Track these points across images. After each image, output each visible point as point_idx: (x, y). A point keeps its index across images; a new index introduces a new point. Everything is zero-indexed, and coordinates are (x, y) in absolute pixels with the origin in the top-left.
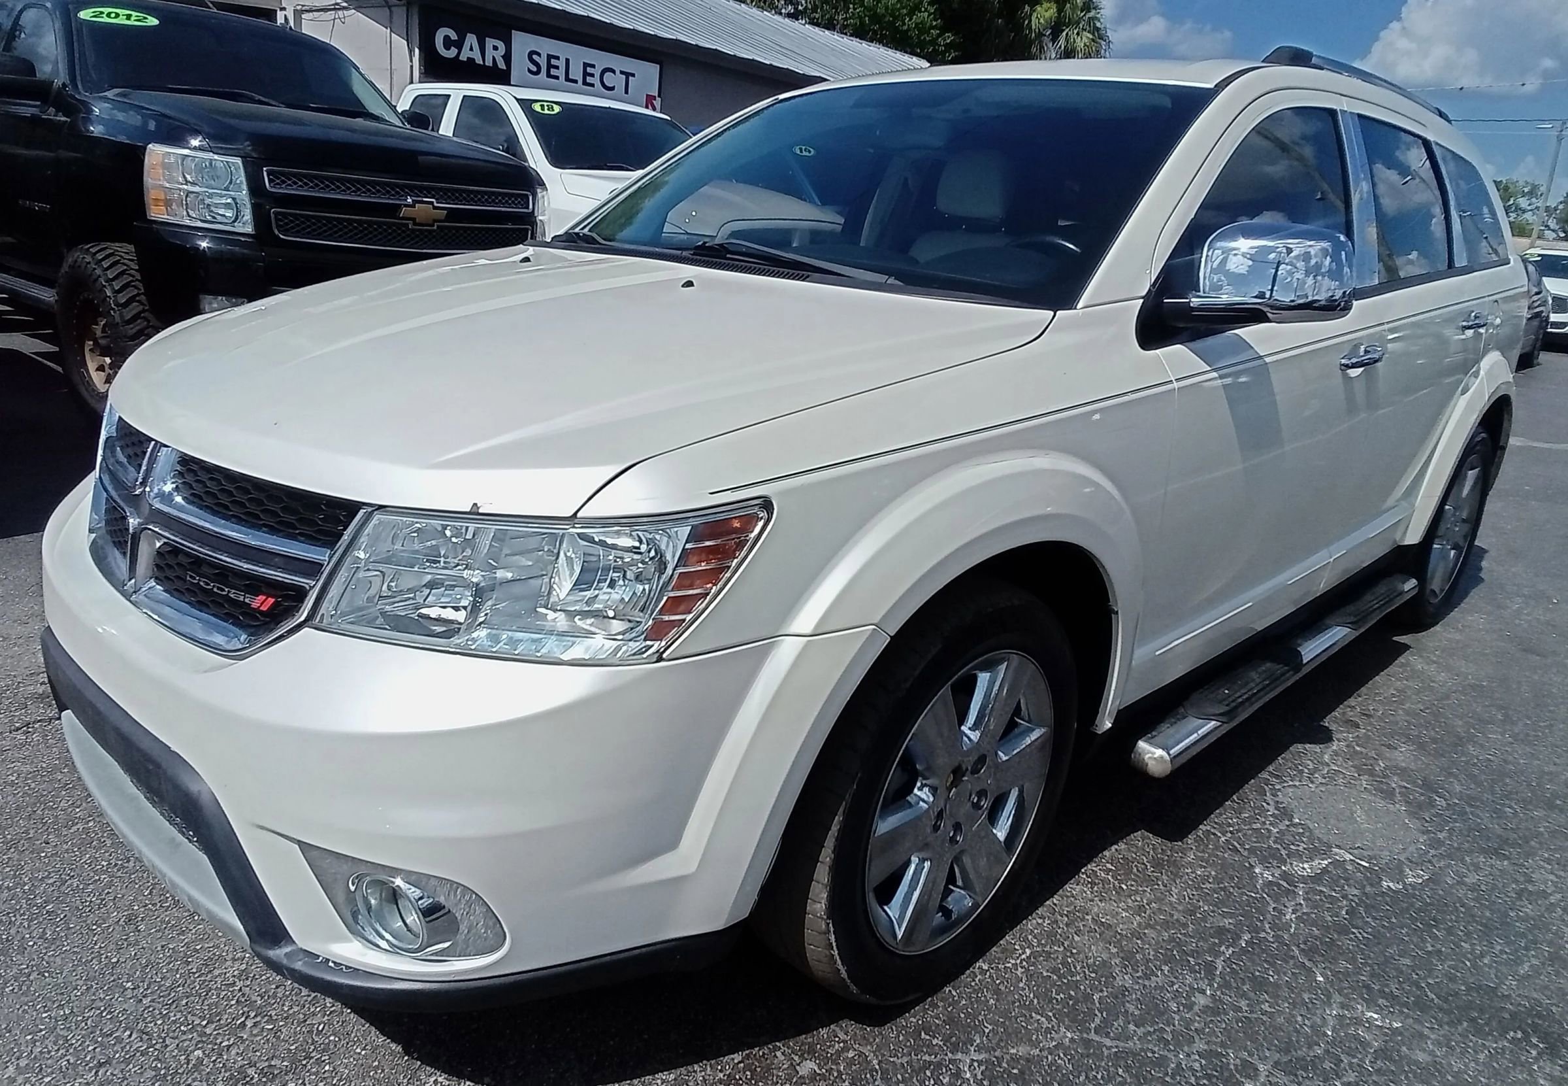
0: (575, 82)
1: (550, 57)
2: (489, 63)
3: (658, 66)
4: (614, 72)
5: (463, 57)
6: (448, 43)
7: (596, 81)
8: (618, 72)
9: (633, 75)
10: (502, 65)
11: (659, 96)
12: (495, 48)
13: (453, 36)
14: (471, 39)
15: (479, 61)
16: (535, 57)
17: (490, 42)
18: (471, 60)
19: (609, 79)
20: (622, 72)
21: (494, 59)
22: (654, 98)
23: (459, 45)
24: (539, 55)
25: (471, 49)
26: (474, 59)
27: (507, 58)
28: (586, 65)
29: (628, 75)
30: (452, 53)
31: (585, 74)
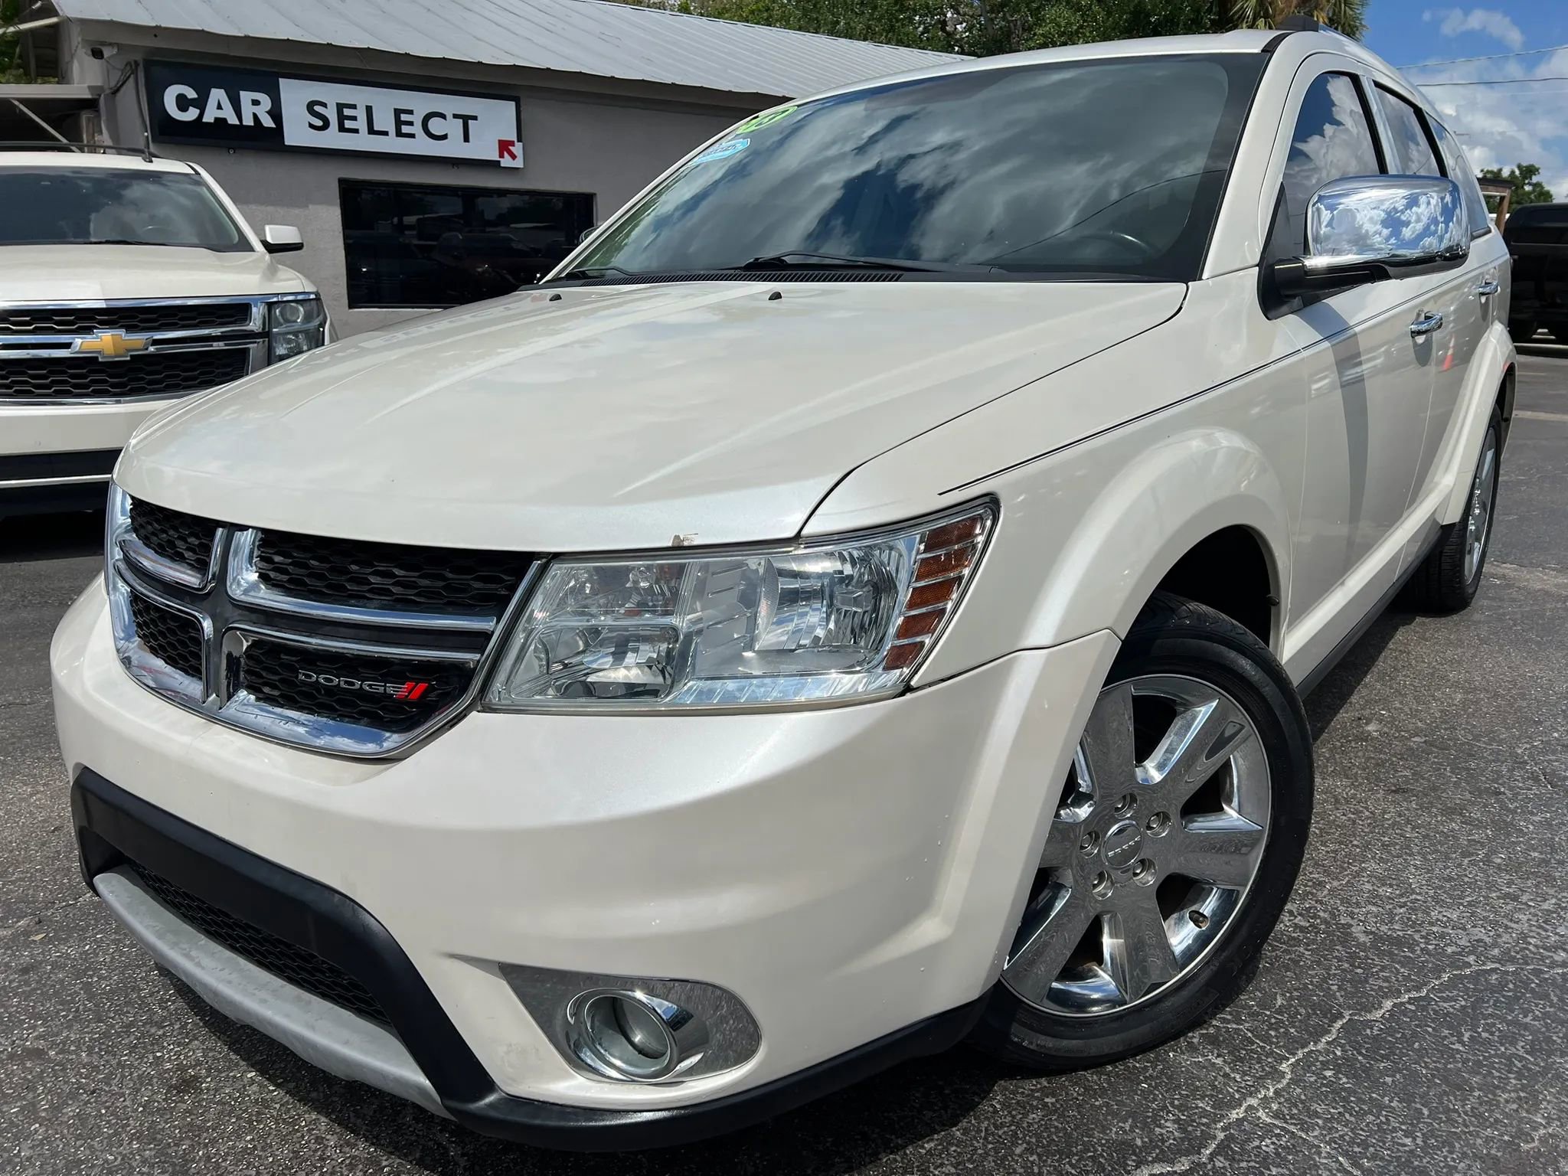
0: (386, 133)
1: (340, 107)
2: (248, 121)
3: (513, 103)
4: (443, 116)
5: (209, 117)
6: (183, 103)
7: (417, 129)
8: (449, 116)
9: (475, 118)
10: (268, 122)
11: (519, 140)
12: (256, 103)
13: (191, 94)
14: (217, 95)
15: (233, 120)
16: (317, 108)
17: (246, 97)
18: (221, 122)
19: (435, 125)
20: (455, 116)
21: (255, 116)
22: (512, 143)
23: (201, 104)
24: (324, 105)
25: (219, 107)
26: (225, 120)
27: (276, 114)
28: (398, 112)
29: (466, 119)
30: (192, 114)
31: (399, 123)
